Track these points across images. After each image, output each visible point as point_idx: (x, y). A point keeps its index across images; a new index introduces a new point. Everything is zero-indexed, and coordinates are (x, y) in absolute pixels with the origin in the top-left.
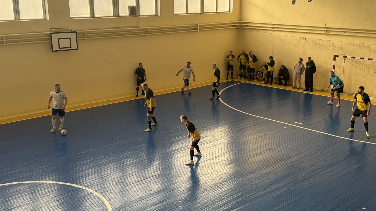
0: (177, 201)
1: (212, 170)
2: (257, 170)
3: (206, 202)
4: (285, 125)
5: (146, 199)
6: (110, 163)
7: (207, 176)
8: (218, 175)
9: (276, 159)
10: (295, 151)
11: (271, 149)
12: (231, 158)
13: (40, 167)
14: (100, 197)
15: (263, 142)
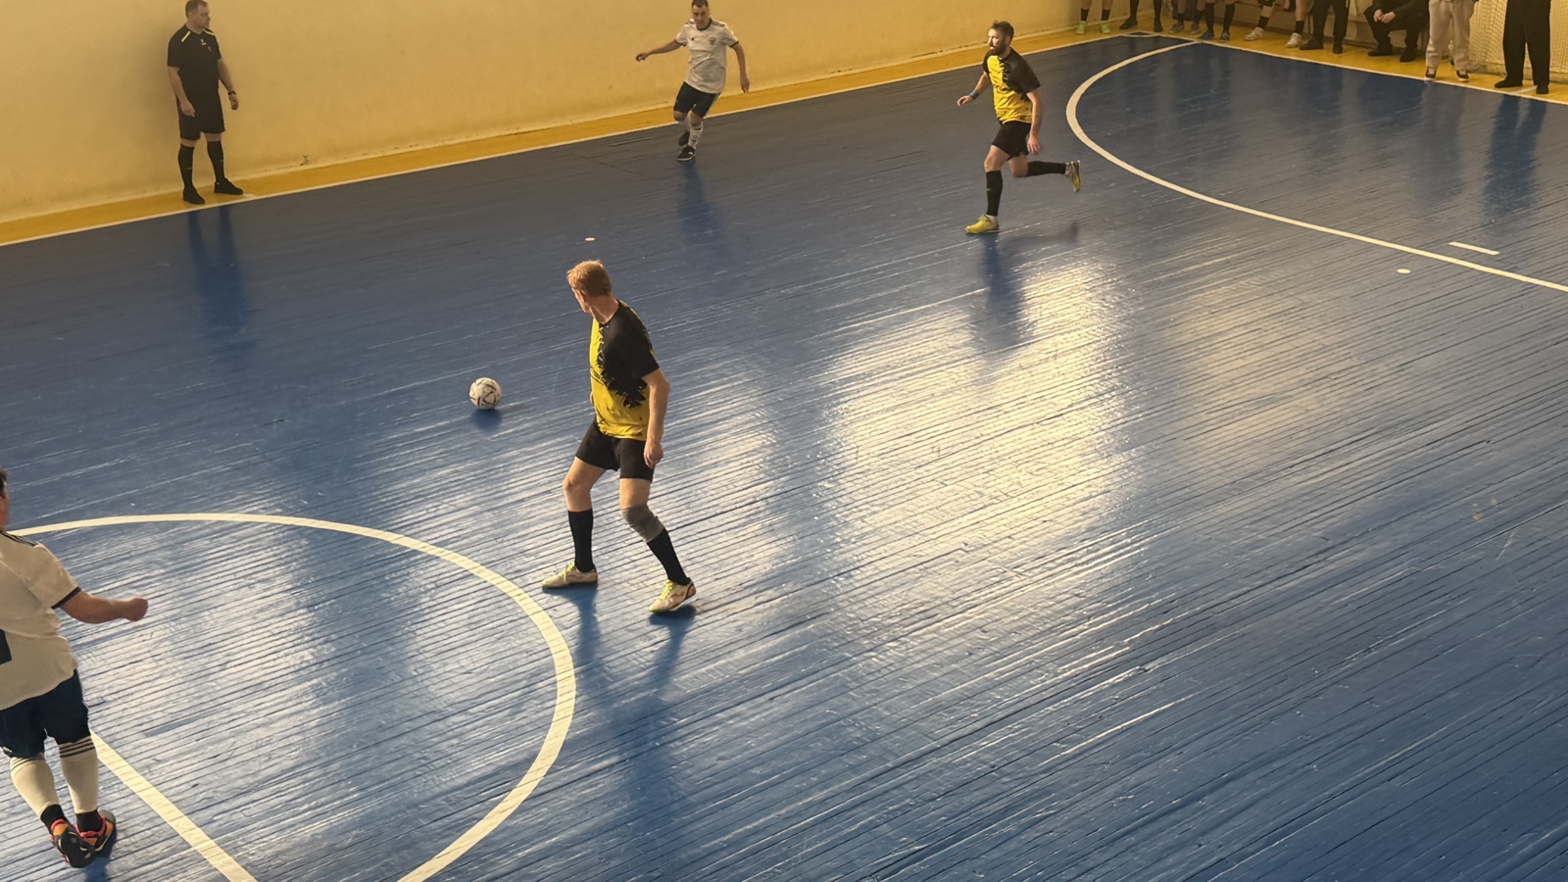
0: (875, 619)
1: (1039, 478)
2: (1261, 479)
3: (1014, 625)
4: (1405, 258)
5: (726, 607)
6: (549, 435)
7: (1014, 503)
8: (1072, 501)
9: (1359, 426)
10: (1454, 387)
11: (1332, 374)
12: (1133, 417)
13: (219, 449)
14: (510, 595)
15: (1293, 342)
